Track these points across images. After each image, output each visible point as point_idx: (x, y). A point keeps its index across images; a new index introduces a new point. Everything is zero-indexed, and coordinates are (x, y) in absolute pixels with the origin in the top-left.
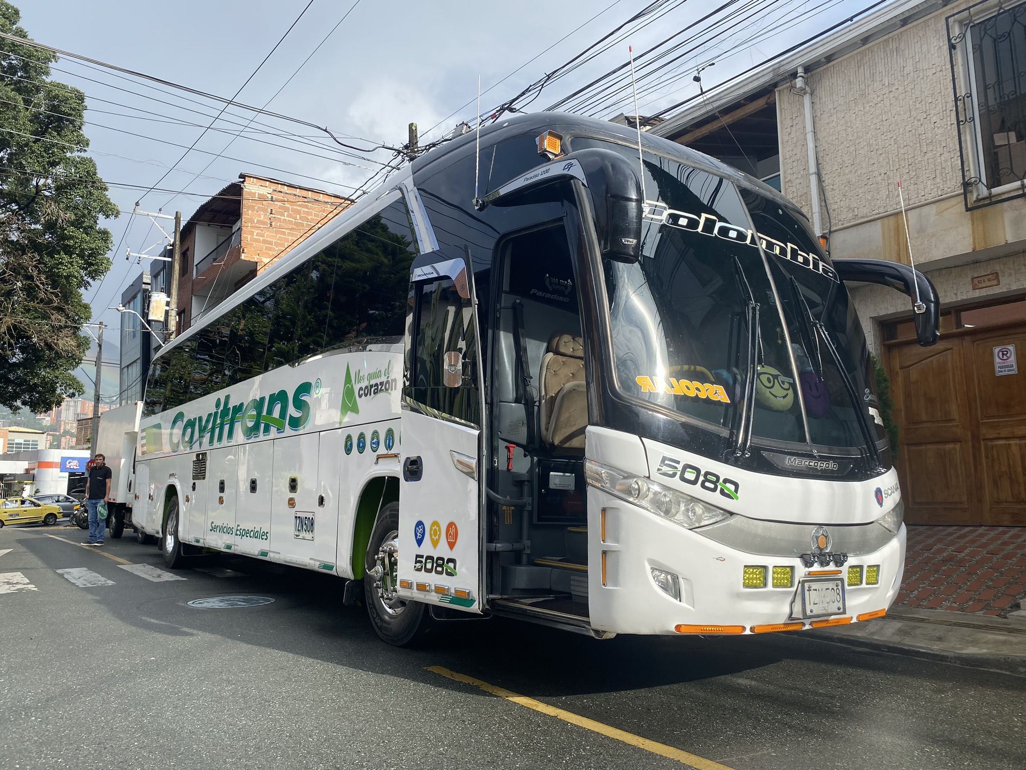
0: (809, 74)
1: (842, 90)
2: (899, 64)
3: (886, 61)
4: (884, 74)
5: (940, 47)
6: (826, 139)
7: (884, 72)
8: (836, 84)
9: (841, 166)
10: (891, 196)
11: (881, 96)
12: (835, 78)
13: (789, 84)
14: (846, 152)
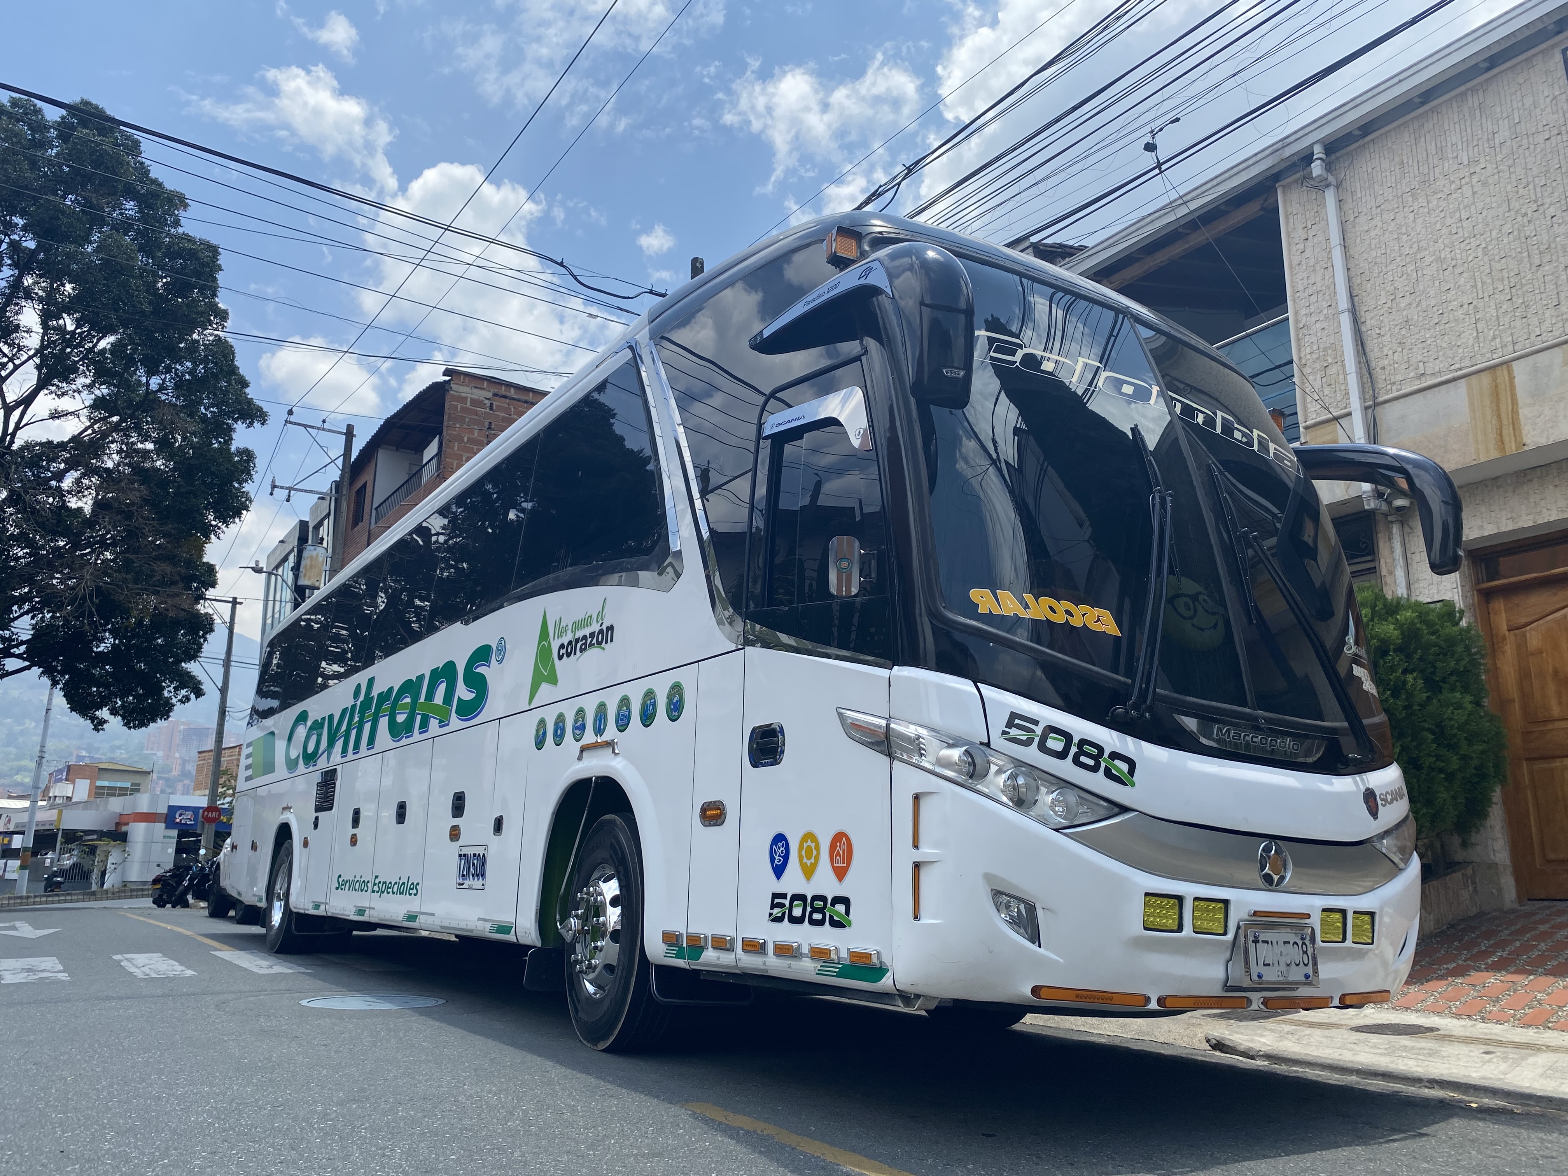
0: (1333, 157)
1: (1389, 178)
2: (1485, 129)
3: (1463, 126)
4: (1460, 147)
5: (1555, 98)
6: (1365, 255)
7: (1459, 143)
8: (1378, 169)
9: (1393, 297)
10: (1481, 339)
11: (1458, 182)
12: (1377, 160)
13: (1298, 175)
14: (1399, 275)
